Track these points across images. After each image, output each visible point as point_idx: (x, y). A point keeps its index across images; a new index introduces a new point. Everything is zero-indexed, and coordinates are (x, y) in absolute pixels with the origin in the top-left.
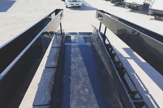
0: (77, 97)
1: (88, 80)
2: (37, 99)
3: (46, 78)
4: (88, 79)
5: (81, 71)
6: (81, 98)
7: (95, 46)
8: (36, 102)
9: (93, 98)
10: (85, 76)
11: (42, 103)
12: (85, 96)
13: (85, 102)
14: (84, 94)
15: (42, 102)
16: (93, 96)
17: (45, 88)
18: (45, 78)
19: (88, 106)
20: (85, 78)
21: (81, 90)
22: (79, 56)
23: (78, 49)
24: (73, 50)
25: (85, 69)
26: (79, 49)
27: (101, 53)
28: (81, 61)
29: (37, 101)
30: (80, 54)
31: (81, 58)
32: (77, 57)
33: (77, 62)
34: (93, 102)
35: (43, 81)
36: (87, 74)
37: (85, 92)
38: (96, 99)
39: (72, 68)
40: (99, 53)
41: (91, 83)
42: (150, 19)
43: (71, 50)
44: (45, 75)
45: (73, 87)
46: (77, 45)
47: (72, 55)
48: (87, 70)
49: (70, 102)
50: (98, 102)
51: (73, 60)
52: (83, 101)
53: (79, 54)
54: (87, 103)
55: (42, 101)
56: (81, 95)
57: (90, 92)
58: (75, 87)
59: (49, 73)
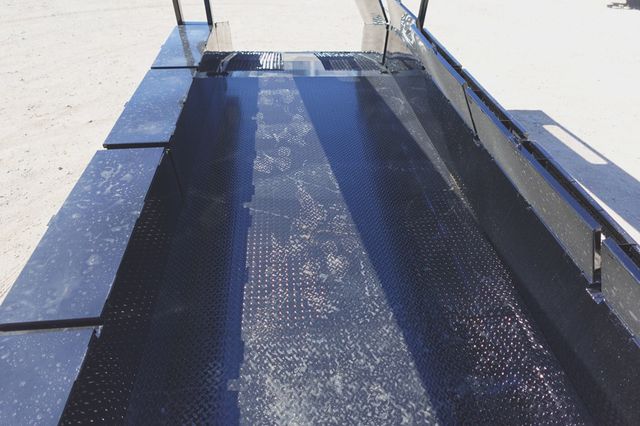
0: (283, 294)
1: (344, 217)
2: (28, 293)
3: (103, 189)
4: (340, 213)
5: (306, 178)
6: (306, 300)
7: (373, 83)
8: (14, 308)
9: (372, 298)
10: (325, 200)
11: (53, 311)
12: (327, 287)
13: (329, 315)
14: (321, 280)
15: (54, 306)
16: (372, 288)
17: (90, 234)
18: (95, 189)
19: (345, 338)
20: (326, 207)
21: (304, 262)
22: (297, 117)
23: (290, 94)
24: (268, 97)
25: (324, 172)
26: (297, 93)
27: (402, 108)
28: (305, 138)
29: (24, 302)
30: (300, 110)
31: (306, 128)
32: (288, 120)
33: (283, 142)
34: (370, 315)
35: (82, 204)
36: (338, 192)
37: (325, 269)
38: (390, 301)
39: (259, 166)
40: (393, 109)
41: (359, 228)
42: (610, 6)
43: (256, 98)
44: (98, 177)
45: (264, 249)
46: (287, 79)
47: (260, 116)
48: (336, 175)
49: (241, 319)
50: (396, 316)
51: (263, 132)
52: (314, 313)
53: (296, 112)
54: (339, 320)
55: (60, 299)
56: (304, 286)
57: (352, 270)
58: (270, 249)
59: (125, 170)
